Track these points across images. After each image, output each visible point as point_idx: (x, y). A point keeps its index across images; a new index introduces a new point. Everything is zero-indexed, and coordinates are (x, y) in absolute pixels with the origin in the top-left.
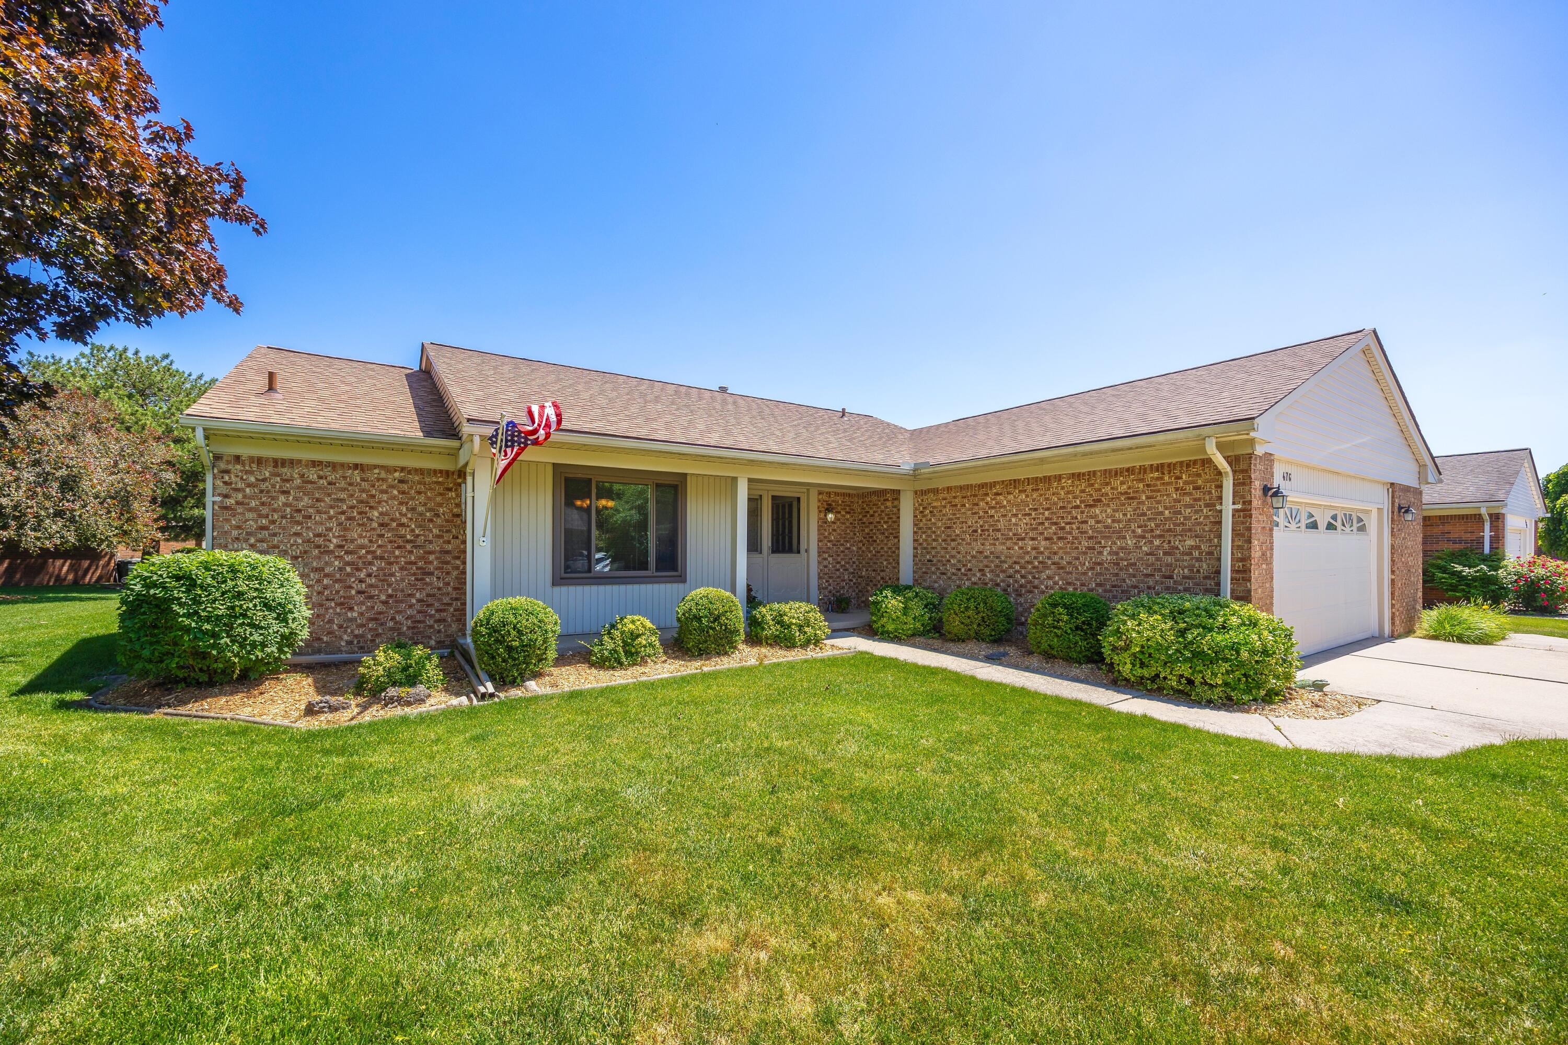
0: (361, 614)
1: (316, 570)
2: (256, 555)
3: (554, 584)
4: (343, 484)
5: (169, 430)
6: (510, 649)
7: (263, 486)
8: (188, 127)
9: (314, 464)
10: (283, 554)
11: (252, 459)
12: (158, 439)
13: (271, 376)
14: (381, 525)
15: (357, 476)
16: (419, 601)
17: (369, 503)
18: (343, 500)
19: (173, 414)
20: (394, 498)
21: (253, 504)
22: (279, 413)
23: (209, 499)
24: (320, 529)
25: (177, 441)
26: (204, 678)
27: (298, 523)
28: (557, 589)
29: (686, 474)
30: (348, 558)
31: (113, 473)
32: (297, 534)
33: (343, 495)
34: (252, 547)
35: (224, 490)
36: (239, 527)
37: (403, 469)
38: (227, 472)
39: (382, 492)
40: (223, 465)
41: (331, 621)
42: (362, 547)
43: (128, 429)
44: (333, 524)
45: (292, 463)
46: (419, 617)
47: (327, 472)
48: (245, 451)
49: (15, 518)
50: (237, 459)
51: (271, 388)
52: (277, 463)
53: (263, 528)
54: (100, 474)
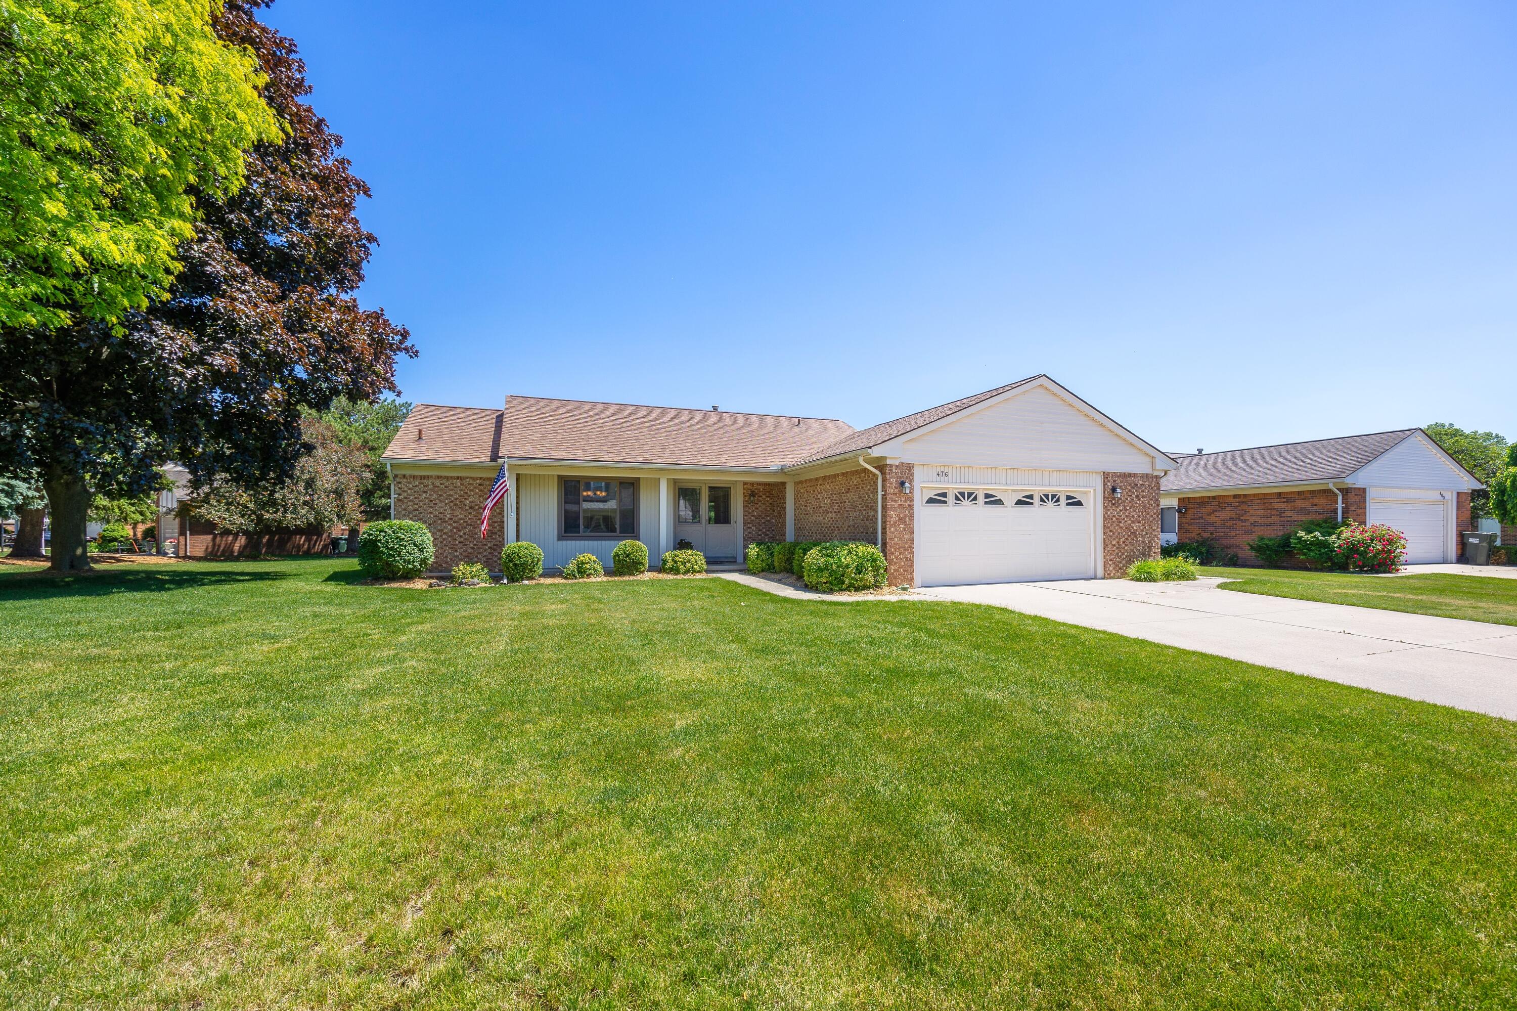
0: (461, 554)
1: (440, 530)
2: (410, 522)
3: (559, 539)
4: (452, 487)
5: (366, 442)
6: (515, 565)
7: (416, 489)
8: (382, 310)
9: (438, 477)
10: (425, 522)
11: (410, 476)
12: (359, 450)
13: (420, 431)
14: (470, 508)
15: (458, 483)
16: (490, 548)
17: (464, 497)
18: (452, 495)
19: (368, 430)
20: (477, 493)
21: (411, 498)
22: (422, 452)
23: (393, 496)
24: (442, 510)
25: (372, 449)
26: (391, 576)
27: (431, 507)
28: (560, 542)
29: (639, 478)
30: (454, 525)
31: (334, 475)
32: (431, 513)
33: (452, 493)
34: (411, 519)
35: (399, 491)
36: (405, 509)
37: (481, 478)
38: (400, 483)
39: (471, 490)
40: (398, 480)
41: (446, 557)
42: (461, 519)
43: (340, 442)
44: (447, 507)
45: (428, 477)
46: (490, 556)
47: (444, 481)
48: (408, 473)
49: (283, 506)
50: (404, 476)
51: (420, 438)
52: (422, 477)
53: (416, 510)
54: (327, 476)
